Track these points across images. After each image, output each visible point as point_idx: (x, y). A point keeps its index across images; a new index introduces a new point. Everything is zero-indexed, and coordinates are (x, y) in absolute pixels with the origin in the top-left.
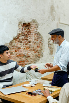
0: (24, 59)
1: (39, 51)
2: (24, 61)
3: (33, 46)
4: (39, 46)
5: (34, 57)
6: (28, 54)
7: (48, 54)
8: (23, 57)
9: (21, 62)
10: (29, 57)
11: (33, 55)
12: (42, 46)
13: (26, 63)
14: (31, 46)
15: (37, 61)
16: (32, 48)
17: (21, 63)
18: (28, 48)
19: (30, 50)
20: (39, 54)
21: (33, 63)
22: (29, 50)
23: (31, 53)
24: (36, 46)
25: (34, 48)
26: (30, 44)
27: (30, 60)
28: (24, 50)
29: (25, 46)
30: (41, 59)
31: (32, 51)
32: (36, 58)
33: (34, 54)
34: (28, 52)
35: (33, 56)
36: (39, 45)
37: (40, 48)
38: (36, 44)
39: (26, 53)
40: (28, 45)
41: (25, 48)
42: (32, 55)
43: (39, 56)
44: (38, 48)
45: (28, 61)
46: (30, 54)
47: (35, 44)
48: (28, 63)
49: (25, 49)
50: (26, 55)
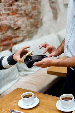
0: (9, 33)
1: (36, 16)
2: (10, 38)
3: (23, 8)
4: (35, 7)
5: (29, 28)
6: (17, 23)
7: (50, 20)
8: (8, 30)
9: (5, 40)
10: (18, 28)
11: (25, 24)
12: (39, 7)
13: (14, 40)
14: (20, 9)
15: (34, 33)
16: (22, 12)
17: (5, 43)
18: (14, 12)
19: (19, 15)
20: (36, 21)
21: (27, 39)
22: (17, 15)
23: (21, 22)
24: (30, 6)
25: (25, 11)
26: (18, 5)
27: (21, 35)
28: (8, 17)
29: (9, 10)
30: (39, 30)
31: (23, 17)
32: (32, 29)
33: (28, 23)
34: (16, 19)
35: (26, 26)
36: (34, 5)
37: (36, 11)
38: (29, 4)
39: (12, 22)
40: (14, 7)
41: (8, 12)
42: (24, 26)
43: (36, 25)
44: (33, 10)
45: (18, 37)
46: (19, 23)
47: (26, 3)
48: (18, 39)
49: (8, 14)
50: (12, 26)
